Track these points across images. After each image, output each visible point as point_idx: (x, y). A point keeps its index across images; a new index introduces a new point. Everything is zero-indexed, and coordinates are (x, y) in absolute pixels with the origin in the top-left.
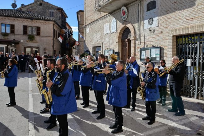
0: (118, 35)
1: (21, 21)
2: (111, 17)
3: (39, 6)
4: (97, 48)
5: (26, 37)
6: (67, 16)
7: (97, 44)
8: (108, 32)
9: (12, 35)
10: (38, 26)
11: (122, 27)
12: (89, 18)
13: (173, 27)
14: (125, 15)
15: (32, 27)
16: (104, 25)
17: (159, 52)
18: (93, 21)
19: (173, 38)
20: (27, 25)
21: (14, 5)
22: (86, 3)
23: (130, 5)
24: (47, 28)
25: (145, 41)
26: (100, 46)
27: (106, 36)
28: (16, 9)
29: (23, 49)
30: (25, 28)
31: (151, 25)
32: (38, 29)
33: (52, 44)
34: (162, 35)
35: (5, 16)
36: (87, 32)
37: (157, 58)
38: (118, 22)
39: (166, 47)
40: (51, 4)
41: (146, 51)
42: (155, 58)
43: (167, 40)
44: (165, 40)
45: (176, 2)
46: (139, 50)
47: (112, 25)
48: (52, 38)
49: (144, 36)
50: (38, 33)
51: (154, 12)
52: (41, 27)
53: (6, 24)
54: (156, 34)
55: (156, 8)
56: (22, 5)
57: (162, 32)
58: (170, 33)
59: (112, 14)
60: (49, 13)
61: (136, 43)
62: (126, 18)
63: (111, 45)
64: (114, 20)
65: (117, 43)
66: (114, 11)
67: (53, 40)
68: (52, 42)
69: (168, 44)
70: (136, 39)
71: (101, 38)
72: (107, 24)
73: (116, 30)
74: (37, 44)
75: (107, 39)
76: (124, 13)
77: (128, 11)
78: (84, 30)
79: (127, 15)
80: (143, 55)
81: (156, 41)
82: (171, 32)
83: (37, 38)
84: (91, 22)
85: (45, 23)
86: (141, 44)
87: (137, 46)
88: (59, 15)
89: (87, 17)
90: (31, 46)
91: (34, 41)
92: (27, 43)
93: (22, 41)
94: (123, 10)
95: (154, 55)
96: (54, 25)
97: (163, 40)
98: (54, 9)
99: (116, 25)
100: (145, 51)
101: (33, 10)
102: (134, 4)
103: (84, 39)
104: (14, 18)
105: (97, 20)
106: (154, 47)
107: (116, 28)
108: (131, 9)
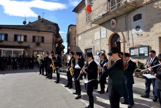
0: (108, 39)
1: (31, 33)
2: (101, 27)
3: (41, 23)
4: (88, 50)
5: (34, 44)
6: (59, 29)
7: (89, 47)
8: (99, 38)
9: (25, 42)
10: (42, 36)
11: (112, 34)
12: (81, 29)
13: (159, 31)
14: (114, 25)
15: (38, 37)
16: (95, 33)
17: (147, 50)
18: (85, 31)
19: (159, 39)
20: (35, 35)
21: (25, 22)
22: (78, 19)
23: (118, 18)
24: (49, 37)
25: (134, 43)
26: (92, 49)
27: (97, 41)
28: (25, 25)
29: (32, 52)
30: (34, 37)
31: (138, 31)
32: (43, 38)
33: (52, 49)
34: (148, 37)
35: (21, 29)
36: (79, 39)
37: (145, 54)
38: (108, 30)
39: (153, 45)
40: (50, 21)
41: (135, 49)
42: (144, 54)
43: (154, 40)
44: (152, 41)
45: (159, 14)
46: (128, 49)
47: (102, 33)
48: (52, 45)
49: (133, 39)
50: (43, 41)
51: (140, 21)
52: (45, 37)
53: (21, 35)
54: (143, 37)
55: (142, 18)
56: (30, 22)
57: (148, 35)
58: (156, 36)
59: (102, 25)
60: (48, 27)
61: (125, 44)
62: (115, 27)
63: (101, 47)
64: (104, 29)
65: (108, 46)
66: (104, 23)
67: (53, 45)
68: (52, 47)
69: (155, 44)
70: (125, 42)
71: (93, 43)
72: (97, 32)
73: (106, 36)
74: (42, 48)
75: (98, 43)
76: (113, 24)
77: (117, 22)
78: (77, 38)
79: (116, 25)
80: (132, 53)
81: (143, 42)
82: (157, 34)
83: (42, 44)
84: (82, 32)
85: (48, 33)
86: (129, 45)
87: (126, 46)
88: (55, 28)
89: (80, 29)
90: (38, 50)
91: (39, 47)
92: (35, 48)
93: (32, 47)
94: (113, 21)
95: (142, 52)
96: (53, 35)
97: (150, 41)
98: (52, 25)
99: (106, 33)
100: (133, 50)
101: (37, 26)
102: (122, 17)
103: (77, 44)
104: (27, 31)
105: (88, 30)
106: (142, 46)
107: (106, 35)
108: (119, 21)
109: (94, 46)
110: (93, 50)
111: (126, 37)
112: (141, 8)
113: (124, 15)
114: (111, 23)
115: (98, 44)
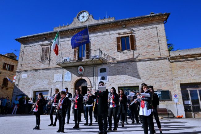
7: (43, 88)
8: (61, 80)
11: (78, 79)
12: (29, 65)
13: (118, 83)
16: (55, 75)
27: (57, 83)
31: (103, 80)
34: (111, 86)
47: (65, 76)
51: (105, 74)
55: (107, 72)
59: (66, 68)
64: (68, 73)
70: (91, 87)
71: (50, 84)
72: (58, 74)
76: (81, 70)
77: (84, 70)
79: (83, 72)
89: (25, 64)
94: (80, 68)
103: (16, 83)
105: (43, 69)
107: (70, 78)
108: (87, 69)
109: (51, 89)
110: (49, 92)
111: (92, 84)
112: (106, 65)
113: (91, 66)
114: (79, 69)
115: (59, 86)
